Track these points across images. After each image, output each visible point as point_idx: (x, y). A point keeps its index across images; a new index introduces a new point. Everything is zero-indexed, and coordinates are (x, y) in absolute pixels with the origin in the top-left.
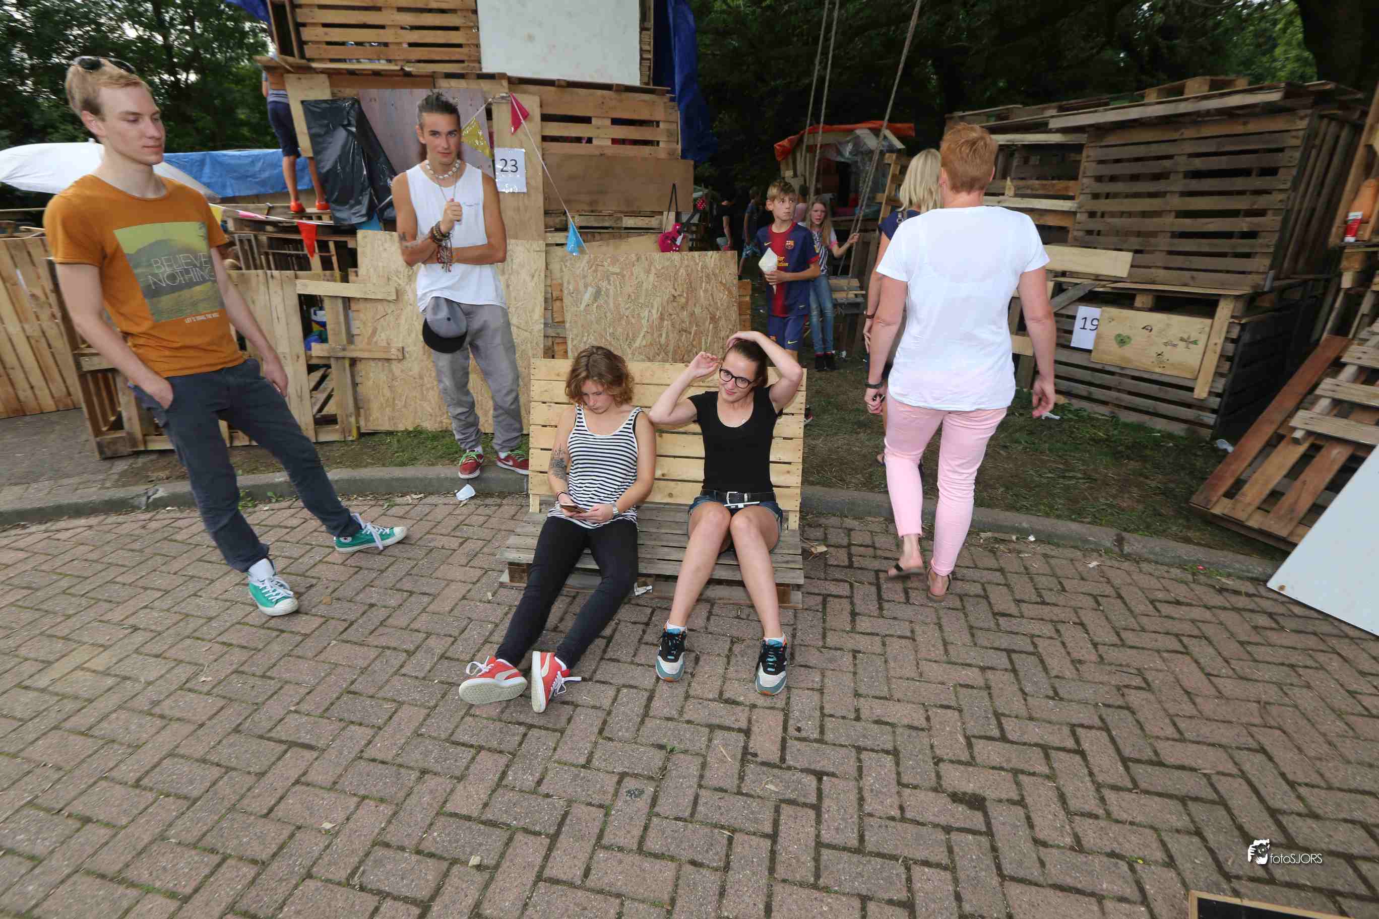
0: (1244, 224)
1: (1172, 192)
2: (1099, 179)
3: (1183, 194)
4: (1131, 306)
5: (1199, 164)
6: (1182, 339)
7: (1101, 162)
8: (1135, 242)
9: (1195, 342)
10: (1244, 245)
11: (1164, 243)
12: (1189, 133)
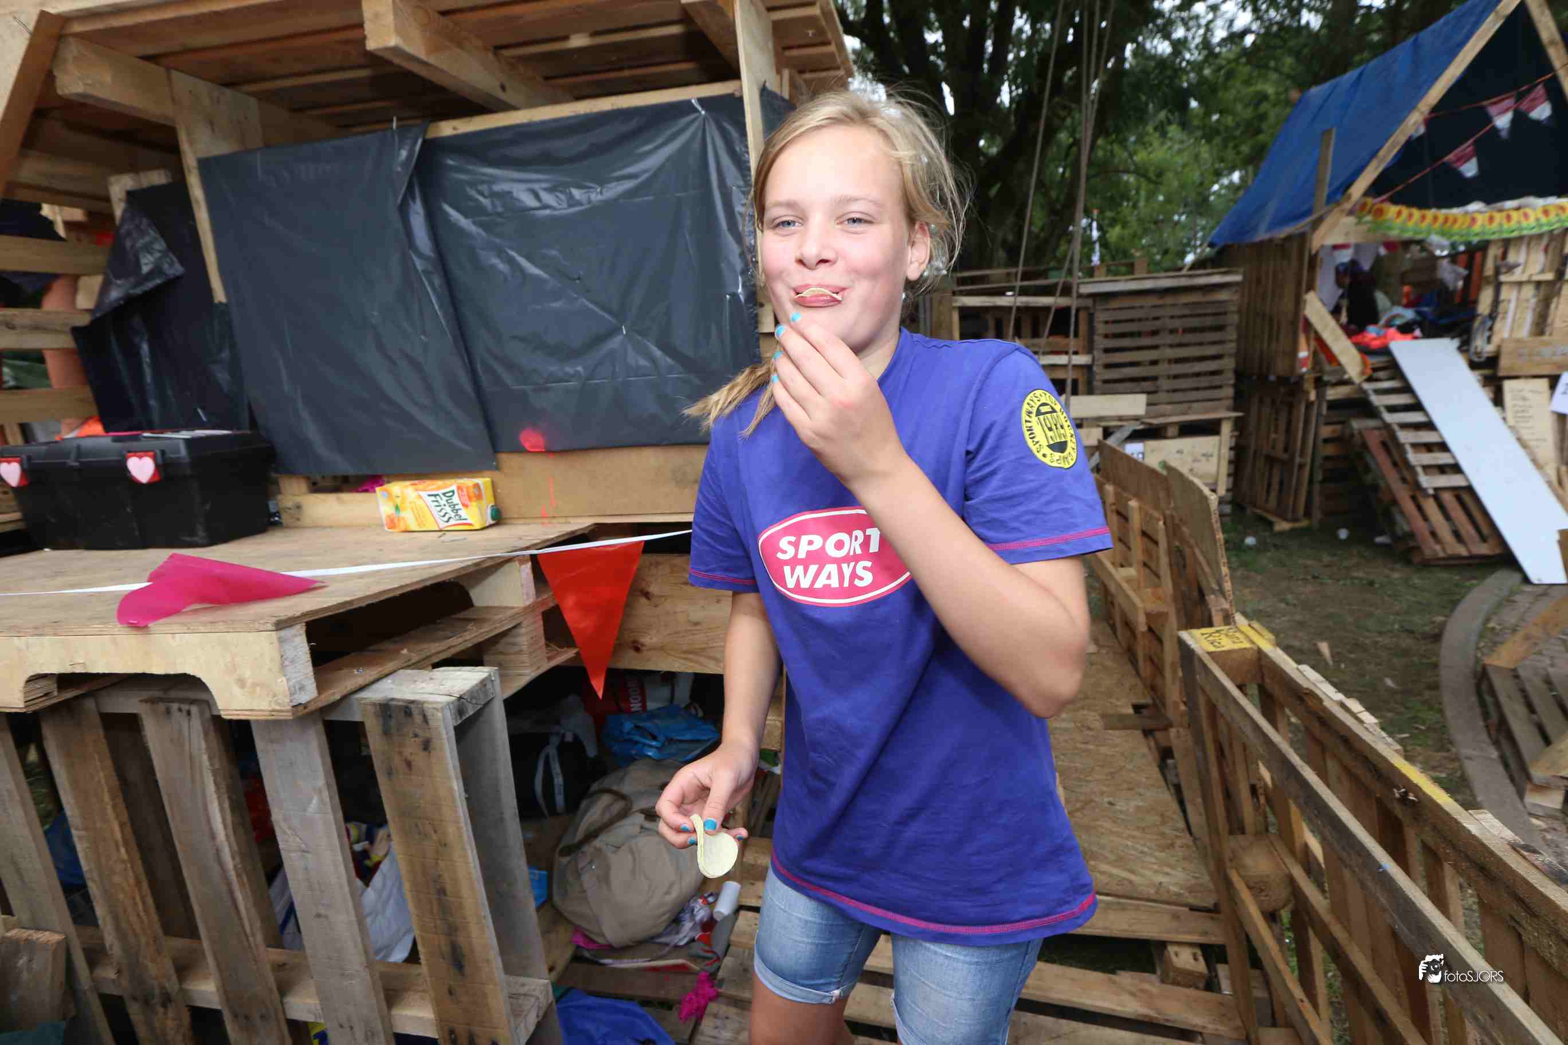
0: (1212, 366)
1: (1164, 345)
2: (1106, 336)
3: (1171, 346)
4: (1165, 437)
5: (1177, 323)
6: (1204, 455)
7: (1106, 322)
8: (1147, 385)
9: (1211, 456)
10: (1216, 380)
11: (1165, 384)
12: (1169, 300)
